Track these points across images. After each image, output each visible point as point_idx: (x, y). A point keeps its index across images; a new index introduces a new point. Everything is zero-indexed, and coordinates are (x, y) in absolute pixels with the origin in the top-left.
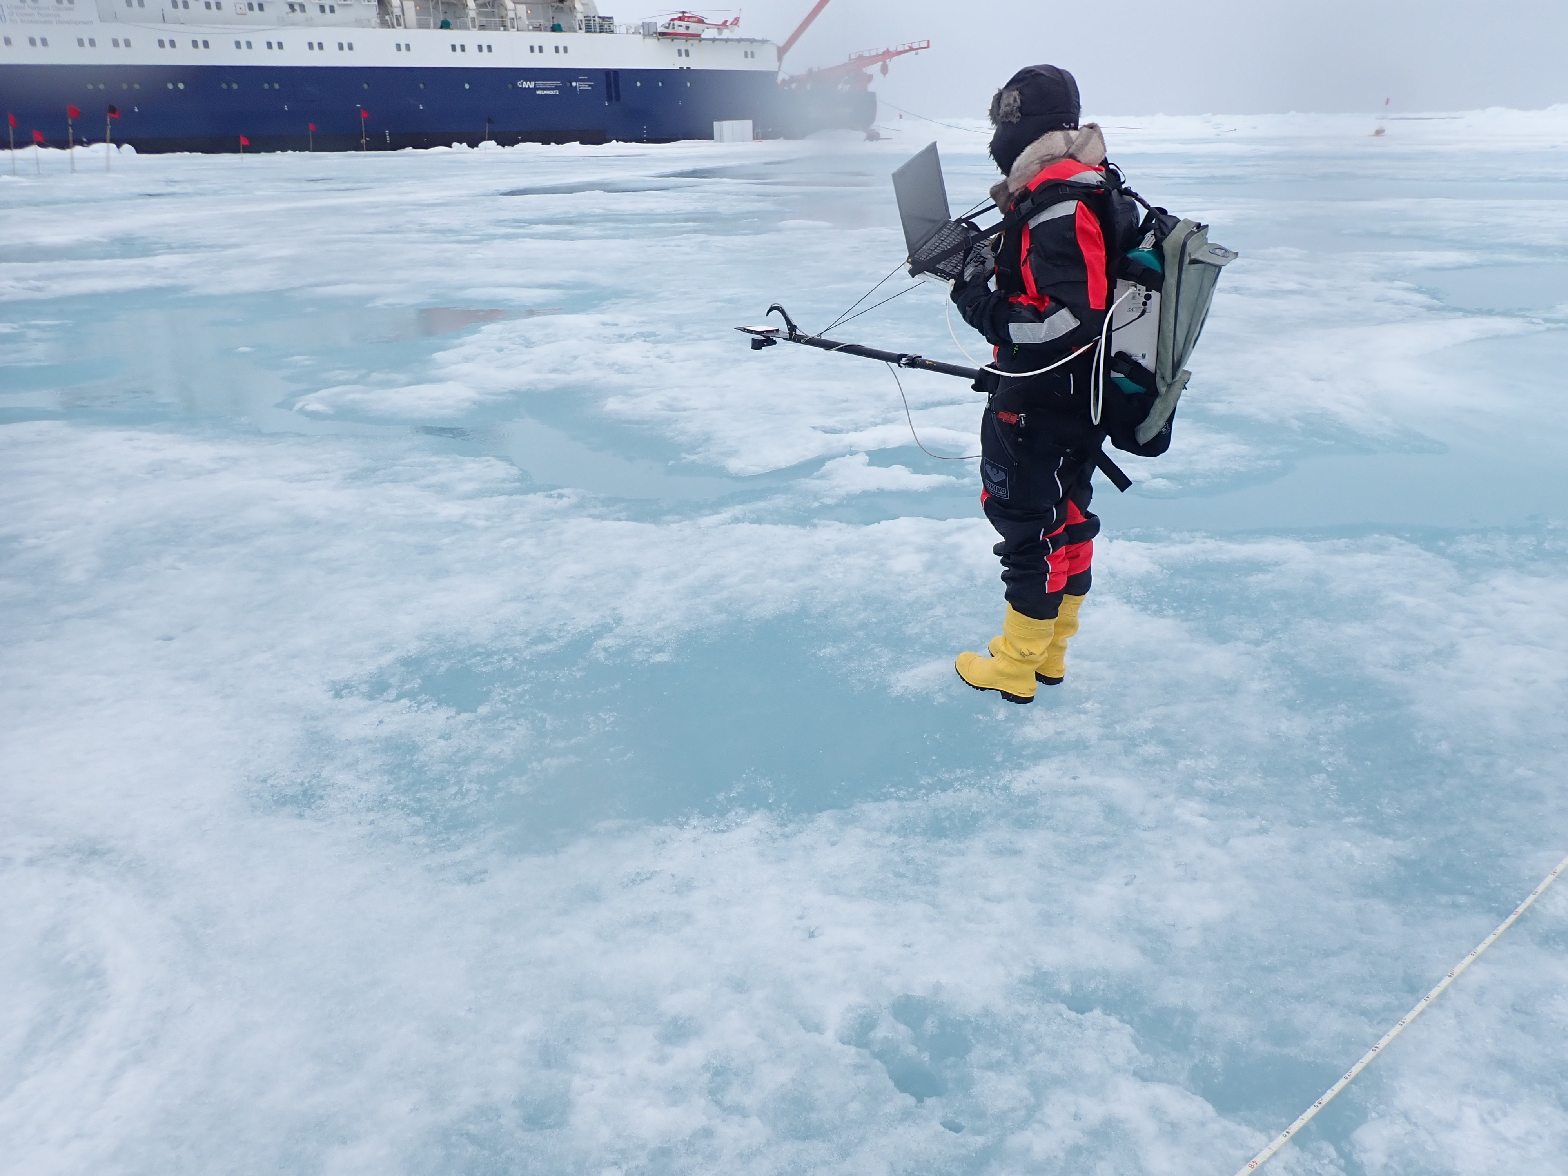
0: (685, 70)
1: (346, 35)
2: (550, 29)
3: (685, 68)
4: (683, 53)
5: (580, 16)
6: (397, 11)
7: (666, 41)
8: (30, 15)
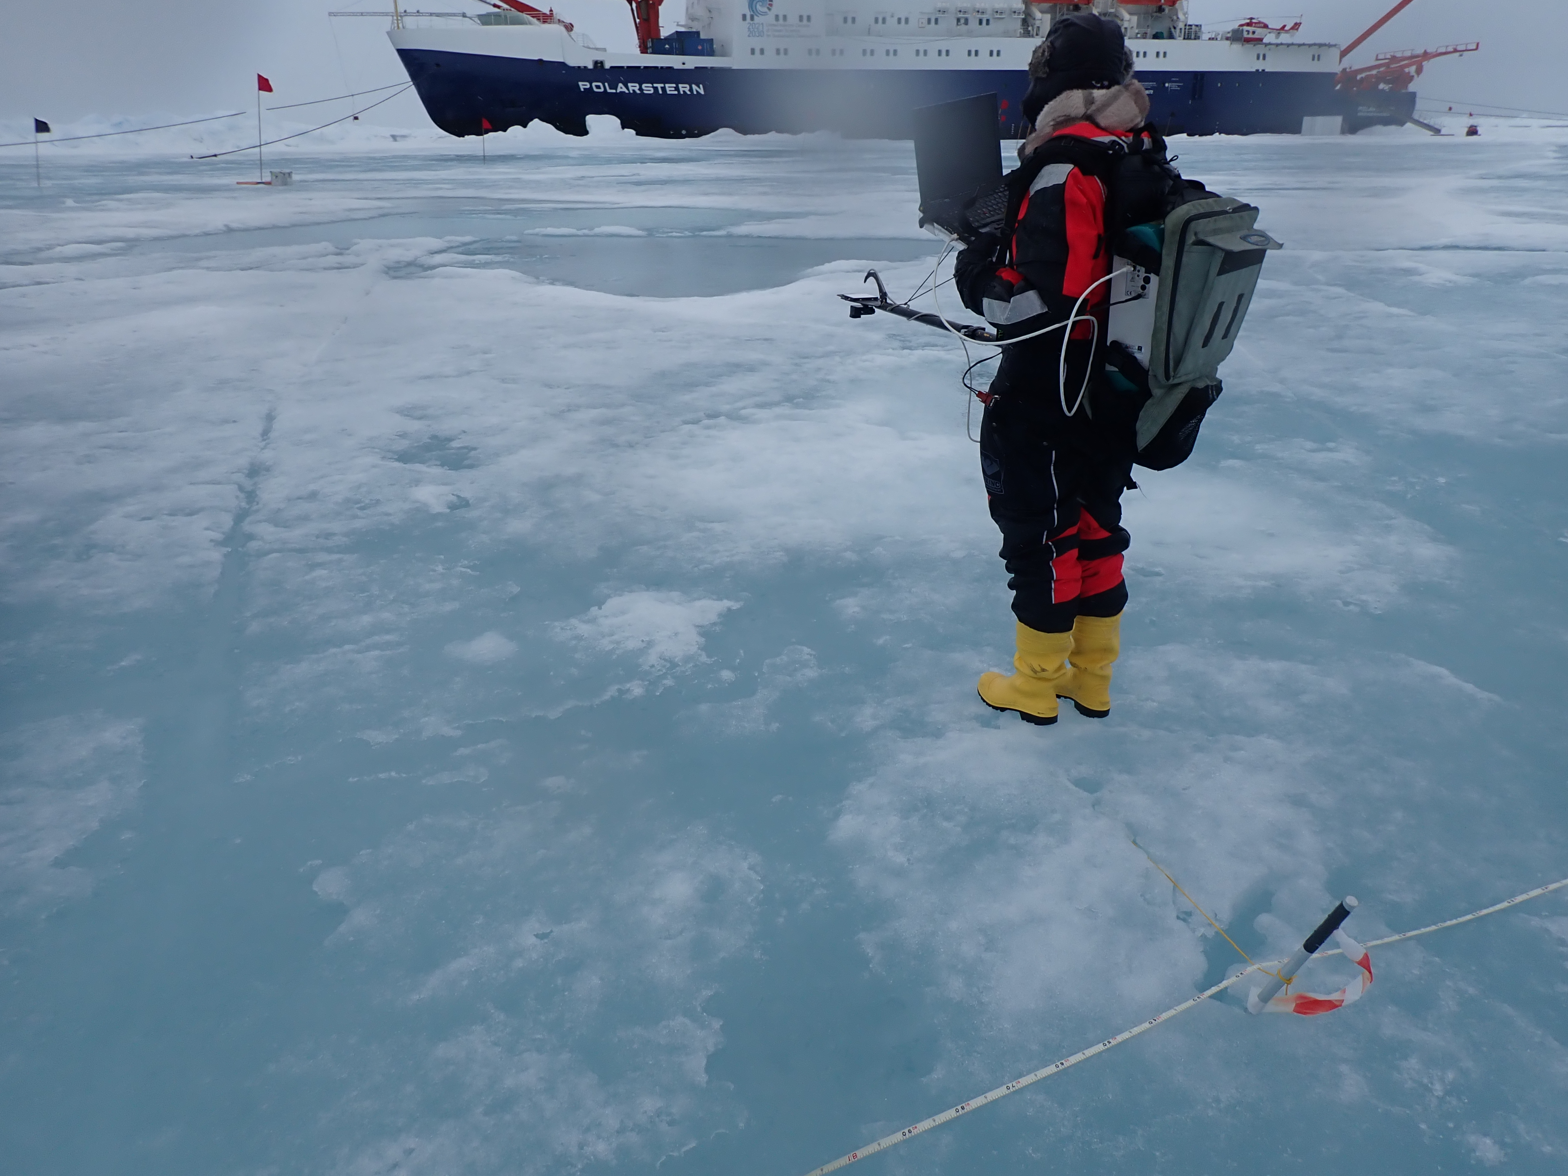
0: (1260, 72)
1: (995, 43)
2: (1152, 37)
3: (1260, 70)
4: (1261, 57)
5: (1181, 25)
6: (1038, 23)
7: (1249, 46)
8: (780, 31)
